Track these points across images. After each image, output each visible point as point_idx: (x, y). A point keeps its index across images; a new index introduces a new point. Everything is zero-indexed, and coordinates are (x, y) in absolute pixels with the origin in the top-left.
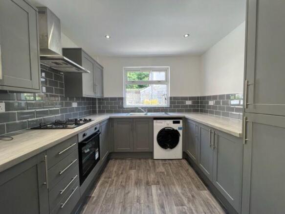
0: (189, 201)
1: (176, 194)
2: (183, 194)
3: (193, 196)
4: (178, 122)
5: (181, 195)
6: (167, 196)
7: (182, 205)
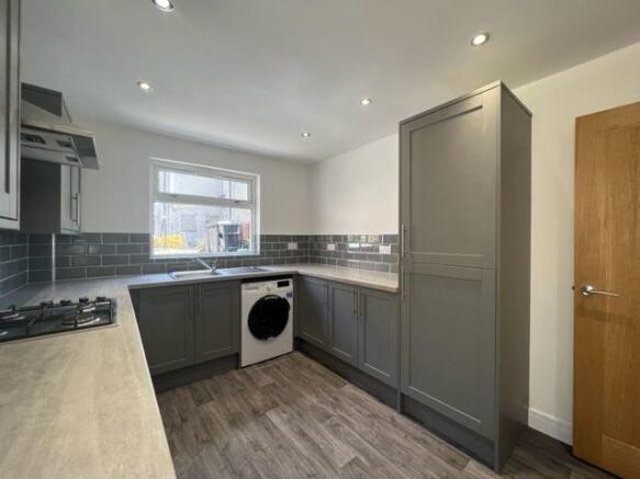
0: (334, 408)
1: (313, 407)
2: (322, 403)
3: (336, 399)
4: (286, 284)
5: (320, 405)
6: (301, 416)
7: (329, 417)
